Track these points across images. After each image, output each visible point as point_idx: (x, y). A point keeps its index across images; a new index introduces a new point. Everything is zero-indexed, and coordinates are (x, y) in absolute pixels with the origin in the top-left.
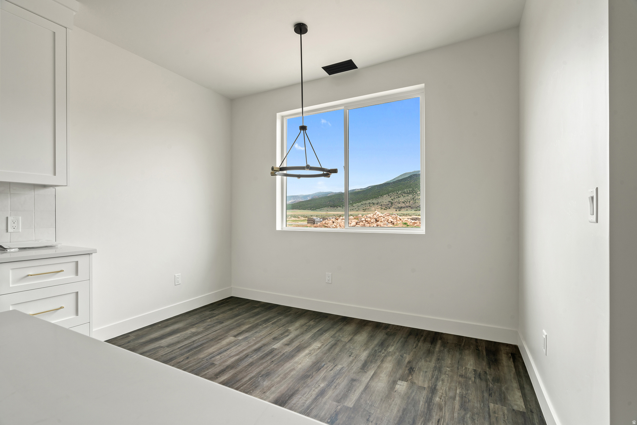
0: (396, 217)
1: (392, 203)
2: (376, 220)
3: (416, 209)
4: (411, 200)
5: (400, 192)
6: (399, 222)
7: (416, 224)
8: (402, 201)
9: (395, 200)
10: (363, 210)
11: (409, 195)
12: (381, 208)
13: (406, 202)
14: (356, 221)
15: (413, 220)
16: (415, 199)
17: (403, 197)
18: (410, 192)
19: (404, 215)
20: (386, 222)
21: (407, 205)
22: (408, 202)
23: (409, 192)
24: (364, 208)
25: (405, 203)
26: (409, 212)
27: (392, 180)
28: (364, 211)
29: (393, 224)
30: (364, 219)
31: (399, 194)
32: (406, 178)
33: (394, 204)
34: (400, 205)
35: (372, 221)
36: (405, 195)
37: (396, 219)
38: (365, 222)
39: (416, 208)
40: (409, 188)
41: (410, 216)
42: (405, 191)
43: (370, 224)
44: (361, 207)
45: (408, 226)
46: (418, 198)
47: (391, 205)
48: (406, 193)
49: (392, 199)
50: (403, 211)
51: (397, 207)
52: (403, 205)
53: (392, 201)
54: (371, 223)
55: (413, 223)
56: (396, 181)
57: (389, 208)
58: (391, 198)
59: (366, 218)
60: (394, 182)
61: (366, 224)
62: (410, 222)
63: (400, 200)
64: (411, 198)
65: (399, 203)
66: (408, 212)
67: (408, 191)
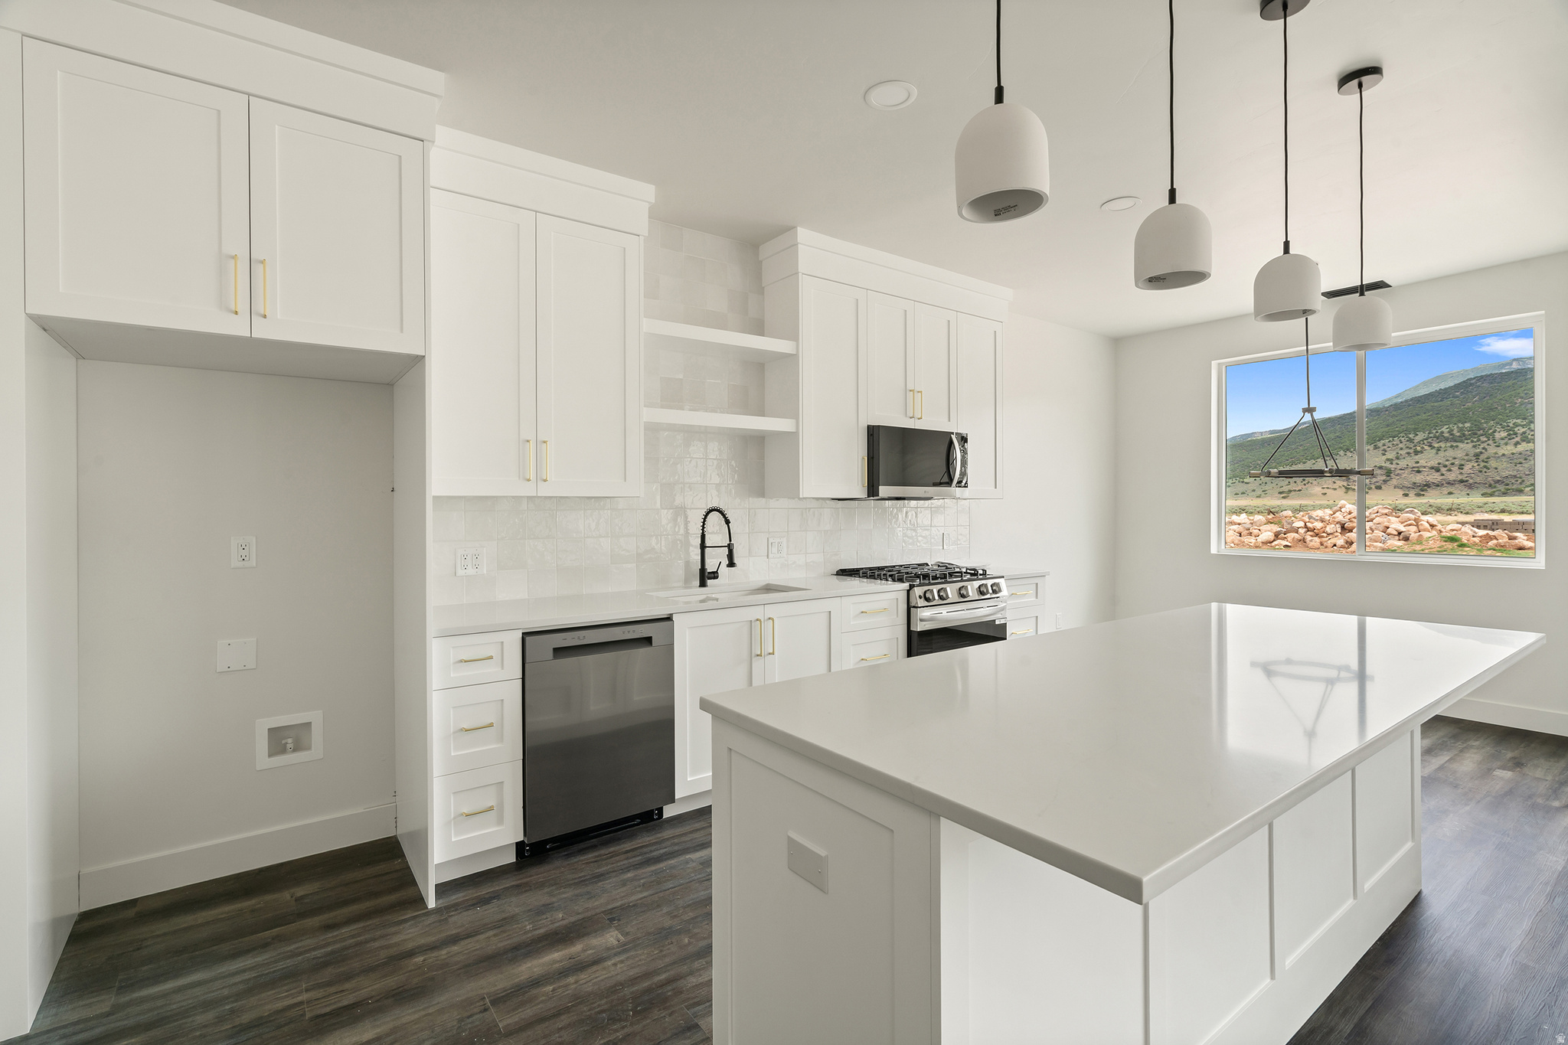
0: (1415, 520)
1: (1389, 473)
2: (1343, 528)
3: (1489, 491)
4: (1470, 461)
5: (1421, 436)
6: (1426, 534)
7: (1495, 541)
8: (1429, 465)
9: (1403, 463)
10: (1280, 493)
11: (1461, 445)
12: (1346, 488)
13: (1445, 466)
14: (1276, 528)
15: (1479, 527)
16: (1482, 457)
17: (1434, 451)
18: (1464, 435)
19: (1439, 510)
20: (1378, 533)
21: (1452, 476)
22: (1455, 468)
23: (1458, 434)
24: (1286, 489)
25: (1443, 470)
26: (1461, 499)
27: (1390, 399)
28: (1284, 498)
29: (1406, 539)
30: (1302, 524)
31: (1419, 442)
32: (1446, 389)
33: (1398, 475)
34: (1419, 479)
35: (1329, 529)
36: (1442, 445)
37: (1417, 526)
38: (1306, 532)
39: (1490, 486)
40: (1459, 421)
41: (1467, 513)
42: (1442, 432)
43: (1323, 537)
44: (1274, 485)
45: (1462, 545)
46: (1496, 453)
47: (1384, 478)
48: (1447, 440)
49: (1388, 460)
50: (1433, 498)
51: (1407, 484)
52: (1435, 477)
53: (1388, 465)
54: (1325, 535)
55: (1481, 537)
56: (1406, 401)
57: (1379, 488)
58: (1384, 458)
59: (1308, 520)
60: (1396, 404)
61: (1308, 538)
62: (1471, 533)
63: (1422, 463)
64: (1467, 455)
65: (1419, 472)
66: (1457, 501)
67: (1455, 432)
